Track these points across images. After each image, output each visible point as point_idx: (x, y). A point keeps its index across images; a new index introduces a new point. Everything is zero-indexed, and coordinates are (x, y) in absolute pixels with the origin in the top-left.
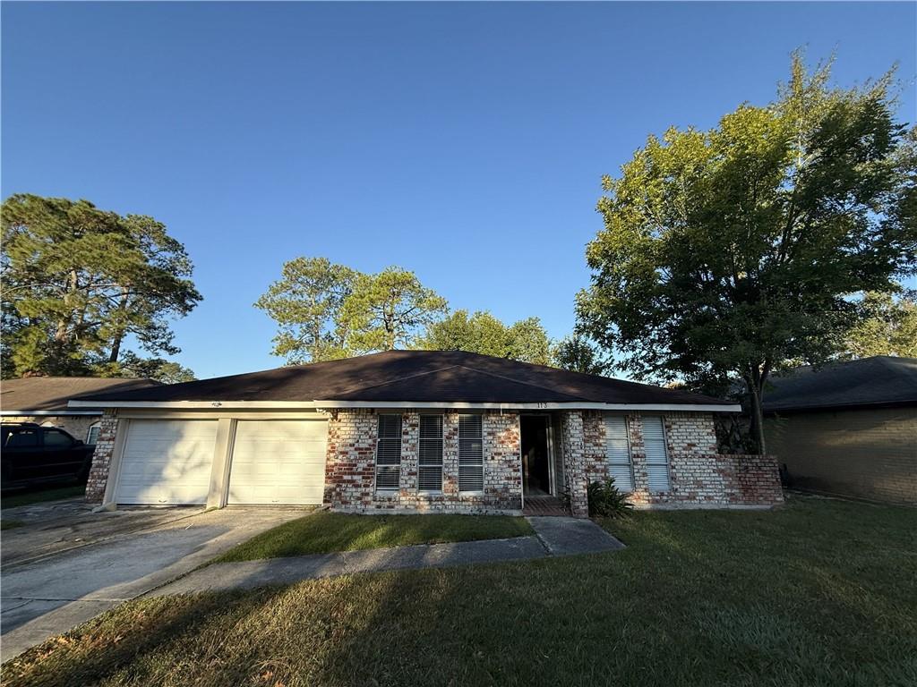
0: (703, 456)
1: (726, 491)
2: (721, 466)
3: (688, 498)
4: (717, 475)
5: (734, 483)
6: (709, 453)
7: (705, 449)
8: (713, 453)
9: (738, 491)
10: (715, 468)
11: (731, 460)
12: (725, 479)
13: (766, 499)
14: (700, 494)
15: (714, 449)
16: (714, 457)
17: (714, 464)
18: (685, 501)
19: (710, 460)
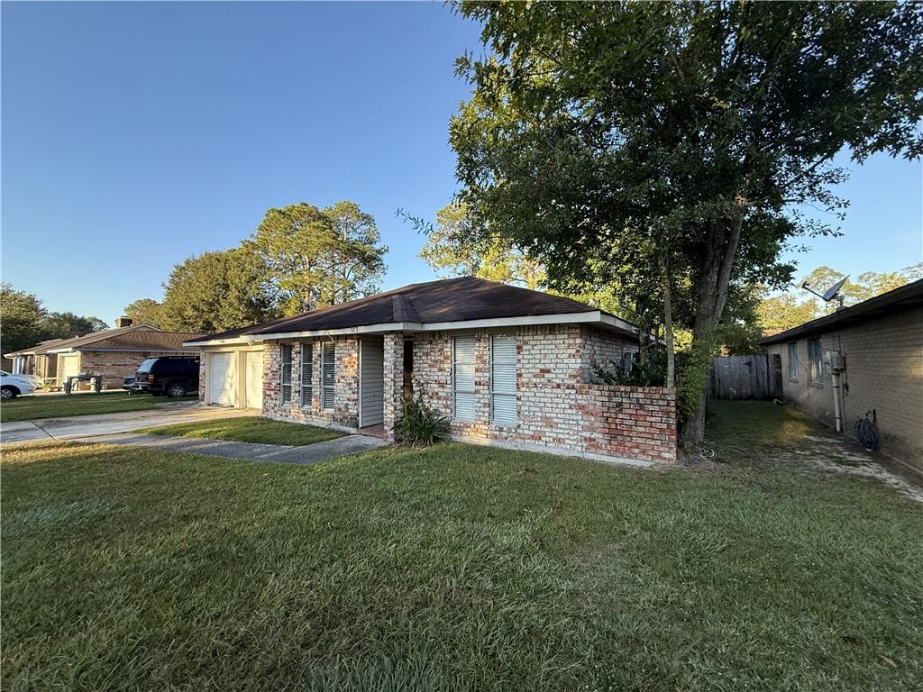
0: (558, 386)
1: (584, 434)
2: (582, 400)
3: (532, 437)
4: (574, 411)
5: (597, 424)
6: (566, 382)
7: (562, 376)
8: (573, 382)
9: (601, 436)
10: (573, 402)
11: (598, 393)
12: (585, 418)
13: (644, 452)
14: (548, 434)
15: (575, 377)
16: (573, 388)
17: (572, 397)
18: (527, 441)
19: (568, 391)
